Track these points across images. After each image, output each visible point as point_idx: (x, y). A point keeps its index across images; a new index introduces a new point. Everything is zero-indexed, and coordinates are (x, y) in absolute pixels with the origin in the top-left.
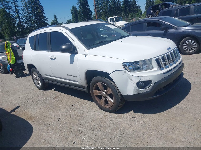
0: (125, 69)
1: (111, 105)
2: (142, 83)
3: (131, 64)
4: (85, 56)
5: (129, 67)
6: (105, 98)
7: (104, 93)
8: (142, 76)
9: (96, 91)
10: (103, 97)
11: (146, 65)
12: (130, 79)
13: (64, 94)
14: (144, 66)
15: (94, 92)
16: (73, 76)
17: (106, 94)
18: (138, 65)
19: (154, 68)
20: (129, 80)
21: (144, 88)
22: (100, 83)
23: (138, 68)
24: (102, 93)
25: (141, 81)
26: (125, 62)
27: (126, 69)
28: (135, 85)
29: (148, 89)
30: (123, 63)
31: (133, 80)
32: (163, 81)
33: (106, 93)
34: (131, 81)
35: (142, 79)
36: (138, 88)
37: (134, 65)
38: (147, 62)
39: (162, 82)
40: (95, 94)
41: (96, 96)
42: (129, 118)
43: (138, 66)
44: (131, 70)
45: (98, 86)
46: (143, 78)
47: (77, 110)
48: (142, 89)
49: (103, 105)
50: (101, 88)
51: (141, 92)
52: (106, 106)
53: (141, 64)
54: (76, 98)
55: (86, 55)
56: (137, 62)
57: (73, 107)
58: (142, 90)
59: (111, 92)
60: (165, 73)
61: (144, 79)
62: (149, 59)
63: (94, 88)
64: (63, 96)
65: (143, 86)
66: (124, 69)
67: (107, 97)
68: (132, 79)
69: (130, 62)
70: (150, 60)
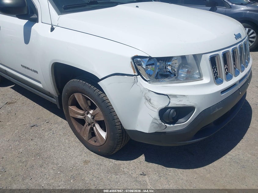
0: (136, 74)
1: (102, 143)
2: (172, 111)
3: (152, 62)
4: (52, 29)
5: (145, 70)
6: (90, 126)
7: (89, 116)
8: (175, 96)
9: (73, 108)
10: (86, 124)
11: (187, 68)
12: (147, 99)
13: (26, 99)
14: (182, 69)
15: (69, 109)
16: (31, 70)
17: (93, 118)
18: (170, 65)
19: (204, 78)
20: (144, 100)
21: (174, 121)
22: (80, 95)
23: (168, 73)
24: (86, 115)
25: (170, 106)
26: (139, 55)
27: (139, 74)
28: (156, 115)
29: (182, 125)
30: (134, 58)
31: (152, 101)
32: (217, 110)
33: (93, 116)
34: (147, 103)
35: (174, 103)
36: (161, 122)
37: (158, 66)
38: (191, 61)
39: (214, 112)
40: (71, 115)
41: (74, 118)
42: (134, 176)
43: (169, 68)
44: (149, 78)
45: (77, 99)
46: (177, 99)
47: (36, 140)
48: (169, 124)
49: (85, 138)
50: (82, 105)
51: (167, 130)
52: (92, 142)
53: (176, 64)
54: (45, 109)
55: (54, 27)
56: (167, 59)
57: (31, 130)
58: (169, 127)
59: (102, 118)
60: (223, 92)
61: (178, 103)
62: (195, 56)
63: (70, 102)
64: (23, 103)
65: (173, 118)
66: (135, 72)
67: (94, 126)
68: (150, 100)
69: (150, 58)
70: (197, 58)
